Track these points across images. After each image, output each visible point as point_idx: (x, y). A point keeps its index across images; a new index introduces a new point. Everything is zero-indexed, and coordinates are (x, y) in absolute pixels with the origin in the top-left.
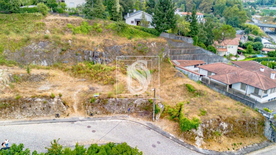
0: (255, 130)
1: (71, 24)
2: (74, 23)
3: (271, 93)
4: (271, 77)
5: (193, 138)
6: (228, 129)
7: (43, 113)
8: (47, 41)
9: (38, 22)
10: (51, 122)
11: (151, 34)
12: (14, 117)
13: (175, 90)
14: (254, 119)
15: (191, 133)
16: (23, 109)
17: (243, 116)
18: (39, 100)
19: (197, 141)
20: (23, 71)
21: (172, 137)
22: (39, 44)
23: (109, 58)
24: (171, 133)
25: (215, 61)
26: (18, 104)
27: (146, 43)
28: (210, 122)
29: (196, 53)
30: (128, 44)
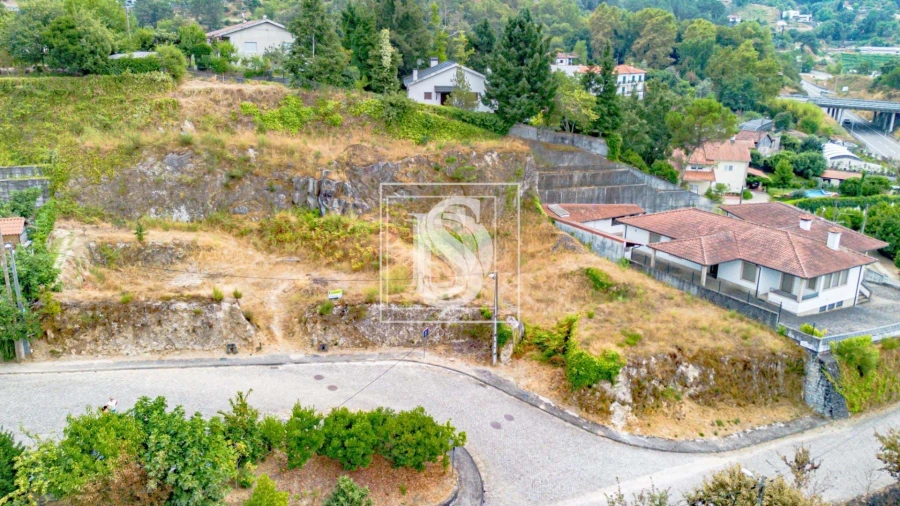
0: (778, 386)
1: (253, 101)
2: (260, 101)
3: (827, 287)
4: (829, 245)
5: (604, 406)
6: (700, 383)
7: (192, 343)
8: (187, 151)
9: (159, 98)
10: (217, 366)
11: (483, 130)
12: (117, 352)
13: (554, 285)
14: (774, 354)
15: (598, 394)
16: (139, 328)
17: (743, 348)
18: (183, 305)
19: (616, 413)
20: (125, 237)
21: (547, 405)
22: (165, 161)
23: (364, 198)
24: (544, 394)
25: (674, 205)
26: (128, 317)
27: (468, 154)
28: (651, 364)
29: (615, 184)
30: (419, 157)
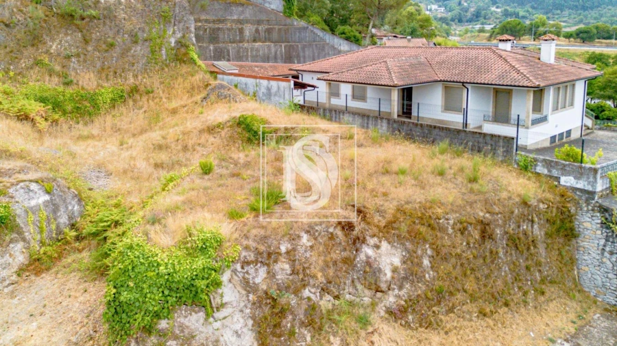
0: (539, 264)
3: (556, 109)
6: (405, 278)
14: (525, 203)
15: (172, 344)
17: (473, 198)
29: (294, 41)
